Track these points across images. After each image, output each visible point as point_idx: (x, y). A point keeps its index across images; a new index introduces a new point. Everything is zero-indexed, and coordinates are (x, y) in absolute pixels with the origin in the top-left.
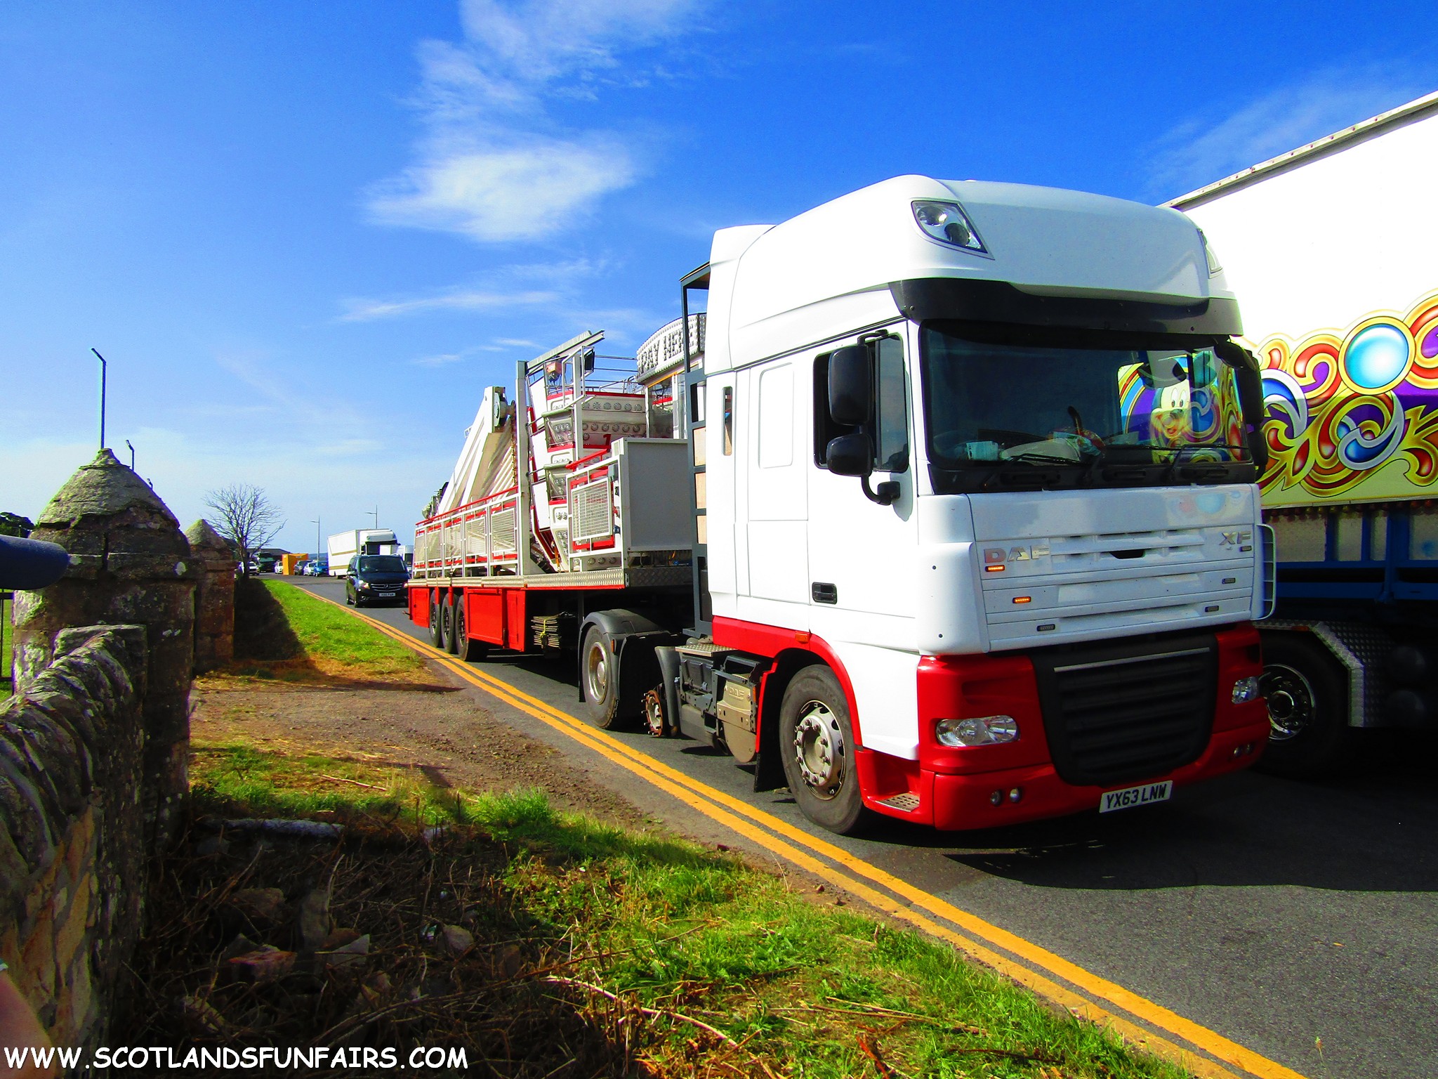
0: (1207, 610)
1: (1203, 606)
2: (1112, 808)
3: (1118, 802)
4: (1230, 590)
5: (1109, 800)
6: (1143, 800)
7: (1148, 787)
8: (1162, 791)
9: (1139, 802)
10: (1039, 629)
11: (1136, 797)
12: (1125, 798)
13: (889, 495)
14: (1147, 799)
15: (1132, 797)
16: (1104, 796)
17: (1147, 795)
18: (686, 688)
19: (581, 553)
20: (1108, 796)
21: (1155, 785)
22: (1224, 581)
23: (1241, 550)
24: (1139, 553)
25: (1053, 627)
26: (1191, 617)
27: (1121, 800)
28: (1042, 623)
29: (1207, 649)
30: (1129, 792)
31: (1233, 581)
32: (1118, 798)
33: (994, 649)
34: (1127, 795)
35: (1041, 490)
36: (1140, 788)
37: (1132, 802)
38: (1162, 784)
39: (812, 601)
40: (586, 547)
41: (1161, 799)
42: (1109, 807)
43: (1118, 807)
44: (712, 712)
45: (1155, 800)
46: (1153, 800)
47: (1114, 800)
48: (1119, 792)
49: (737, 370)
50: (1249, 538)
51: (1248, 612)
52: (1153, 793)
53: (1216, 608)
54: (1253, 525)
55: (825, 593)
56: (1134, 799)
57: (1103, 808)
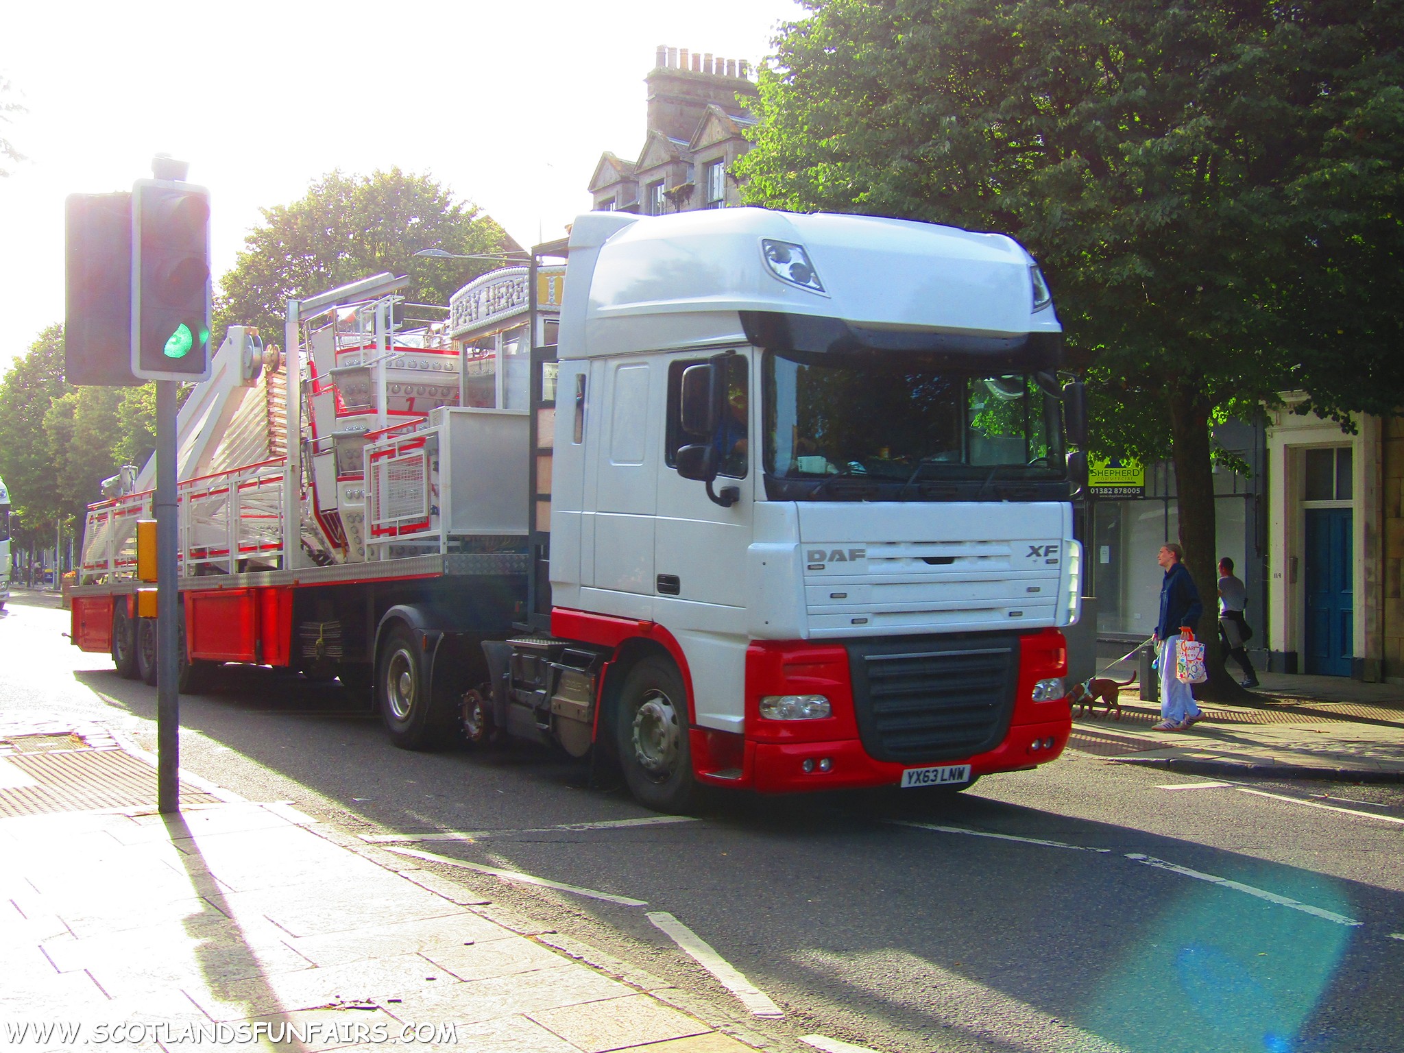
0: (1011, 614)
1: (1007, 611)
2: (912, 785)
3: (918, 779)
4: (1034, 598)
5: (910, 777)
6: (942, 780)
7: (947, 769)
8: (961, 774)
9: (938, 782)
10: (853, 622)
11: (935, 776)
12: (925, 776)
13: (729, 498)
14: (946, 780)
15: (931, 776)
16: (906, 772)
17: (947, 775)
18: (517, 684)
19: (384, 538)
20: (909, 773)
21: (954, 767)
22: (1030, 590)
23: (1048, 562)
24: (948, 560)
25: (865, 621)
26: (997, 621)
27: (921, 777)
28: (856, 616)
29: (1009, 649)
30: (928, 771)
31: (1037, 590)
32: (919, 775)
33: (813, 636)
34: (927, 774)
35: (861, 501)
36: (940, 769)
37: (932, 781)
38: (961, 766)
39: (657, 592)
40: (392, 531)
41: (960, 781)
42: (910, 783)
43: (918, 784)
44: (545, 707)
45: (954, 782)
46: (952, 781)
47: (915, 777)
48: (919, 770)
49: (592, 358)
50: (1055, 551)
51: (1052, 619)
52: (952, 774)
53: (1020, 614)
54: (1062, 540)
55: (669, 585)
56: (934, 778)
57: (905, 783)
